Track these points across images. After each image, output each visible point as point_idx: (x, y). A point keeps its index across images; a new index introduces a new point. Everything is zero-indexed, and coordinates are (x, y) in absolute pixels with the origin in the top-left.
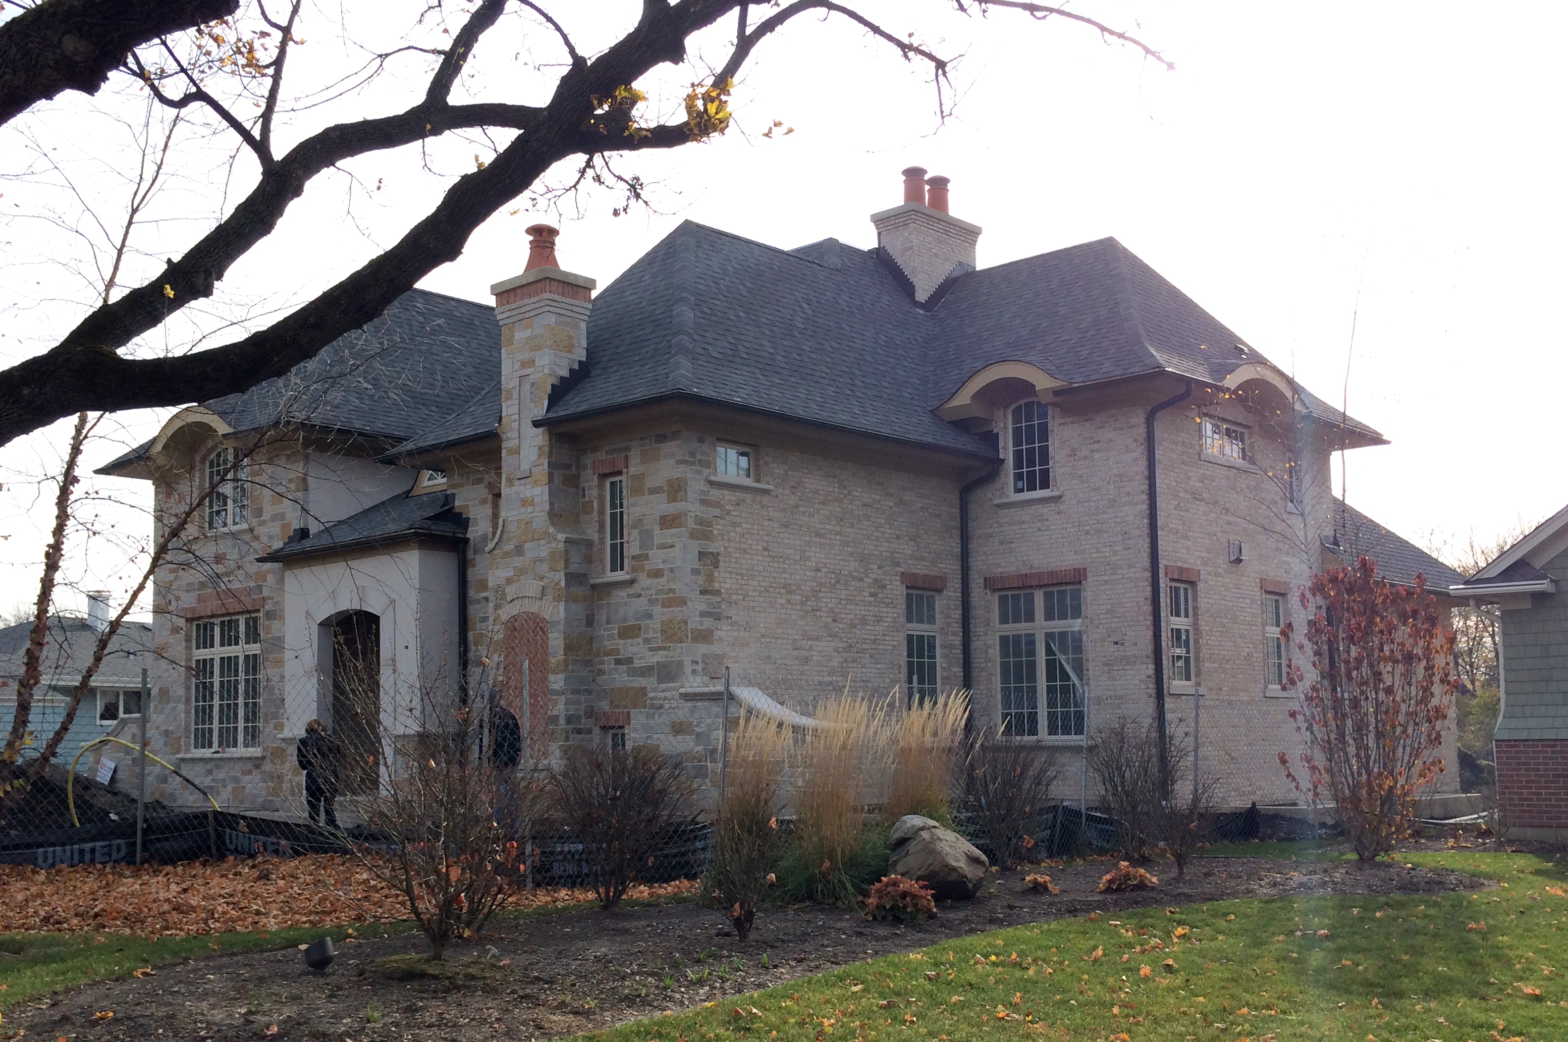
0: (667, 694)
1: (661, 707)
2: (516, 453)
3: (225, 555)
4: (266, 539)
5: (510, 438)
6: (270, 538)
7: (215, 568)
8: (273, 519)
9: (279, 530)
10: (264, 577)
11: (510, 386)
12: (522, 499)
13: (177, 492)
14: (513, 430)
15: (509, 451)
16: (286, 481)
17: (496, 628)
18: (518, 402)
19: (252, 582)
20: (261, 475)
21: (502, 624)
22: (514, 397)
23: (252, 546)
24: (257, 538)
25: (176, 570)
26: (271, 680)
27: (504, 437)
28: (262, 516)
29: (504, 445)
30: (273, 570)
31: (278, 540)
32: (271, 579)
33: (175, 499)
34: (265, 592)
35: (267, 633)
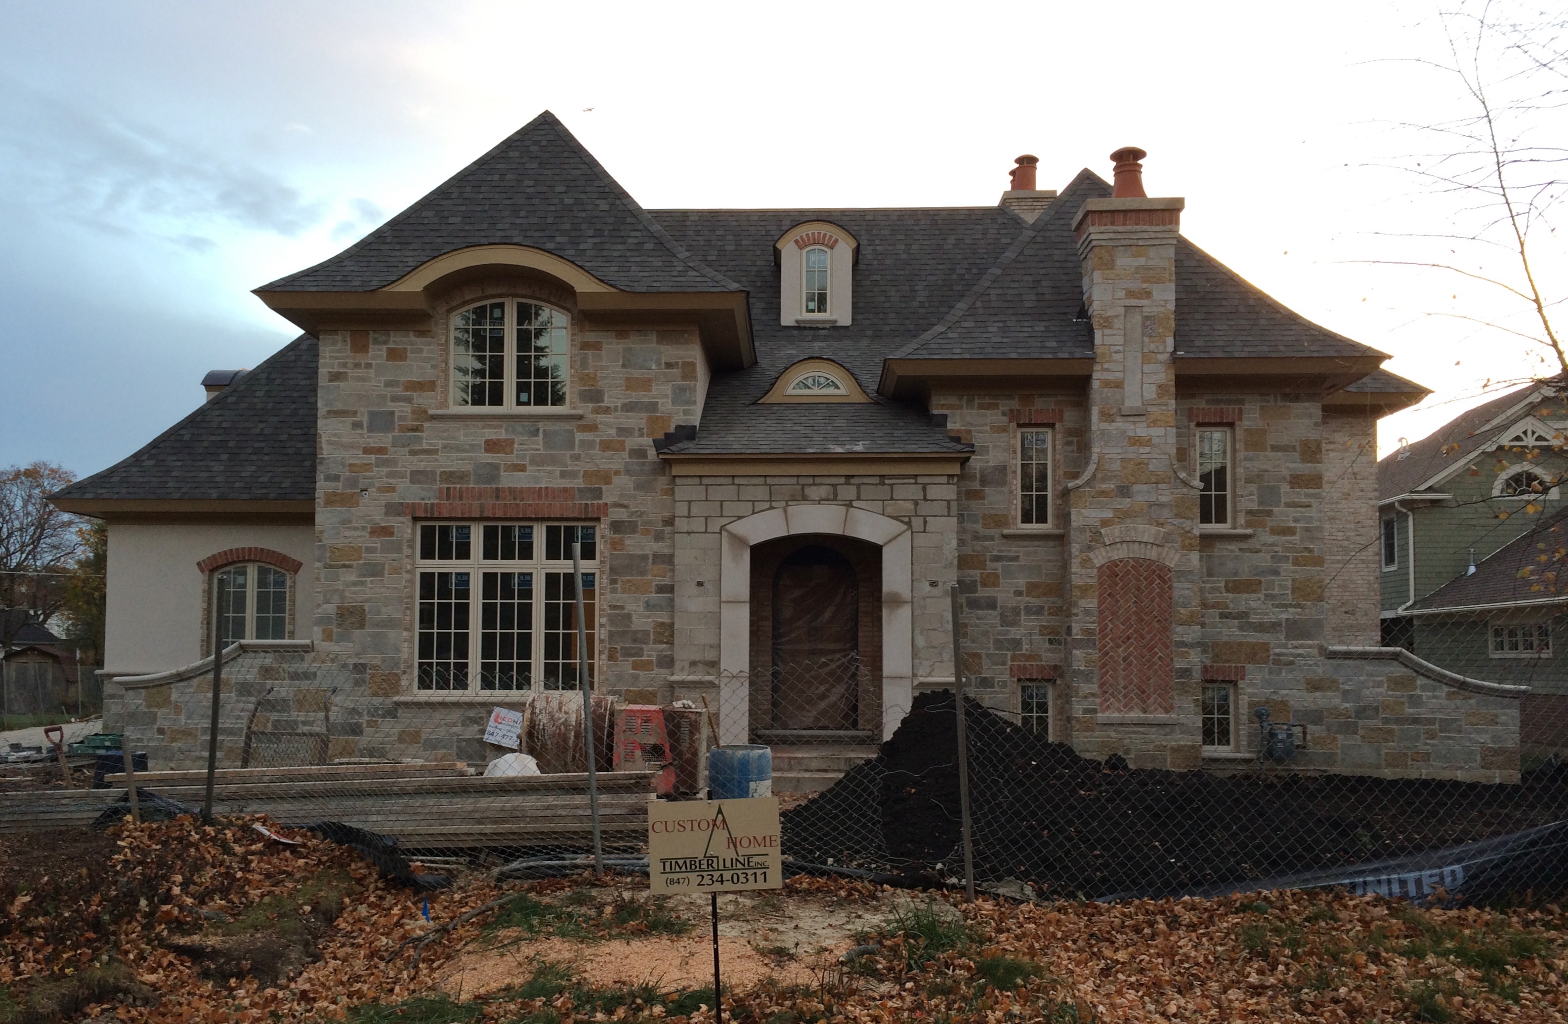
0: (1300, 651)
1: (1291, 663)
2: (1117, 387)
3: (512, 442)
4: (613, 432)
5: (1107, 370)
6: (621, 431)
7: (489, 458)
8: (629, 408)
9: (643, 423)
10: (606, 478)
11: (1109, 314)
12: (1129, 437)
13: (384, 347)
14: (1114, 361)
15: (1107, 384)
16: (659, 364)
17: (1083, 572)
18: (1122, 332)
19: (579, 483)
20: (600, 349)
21: (1093, 567)
22: (1116, 326)
23: (579, 436)
24: (593, 428)
25: (381, 450)
26: (622, 608)
27: (1097, 367)
28: (603, 401)
29: (1095, 375)
30: (628, 472)
31: (642, 435)
32: (623, 482)
33: (377, 353)
34: (608, 498)
35: (615, 549)
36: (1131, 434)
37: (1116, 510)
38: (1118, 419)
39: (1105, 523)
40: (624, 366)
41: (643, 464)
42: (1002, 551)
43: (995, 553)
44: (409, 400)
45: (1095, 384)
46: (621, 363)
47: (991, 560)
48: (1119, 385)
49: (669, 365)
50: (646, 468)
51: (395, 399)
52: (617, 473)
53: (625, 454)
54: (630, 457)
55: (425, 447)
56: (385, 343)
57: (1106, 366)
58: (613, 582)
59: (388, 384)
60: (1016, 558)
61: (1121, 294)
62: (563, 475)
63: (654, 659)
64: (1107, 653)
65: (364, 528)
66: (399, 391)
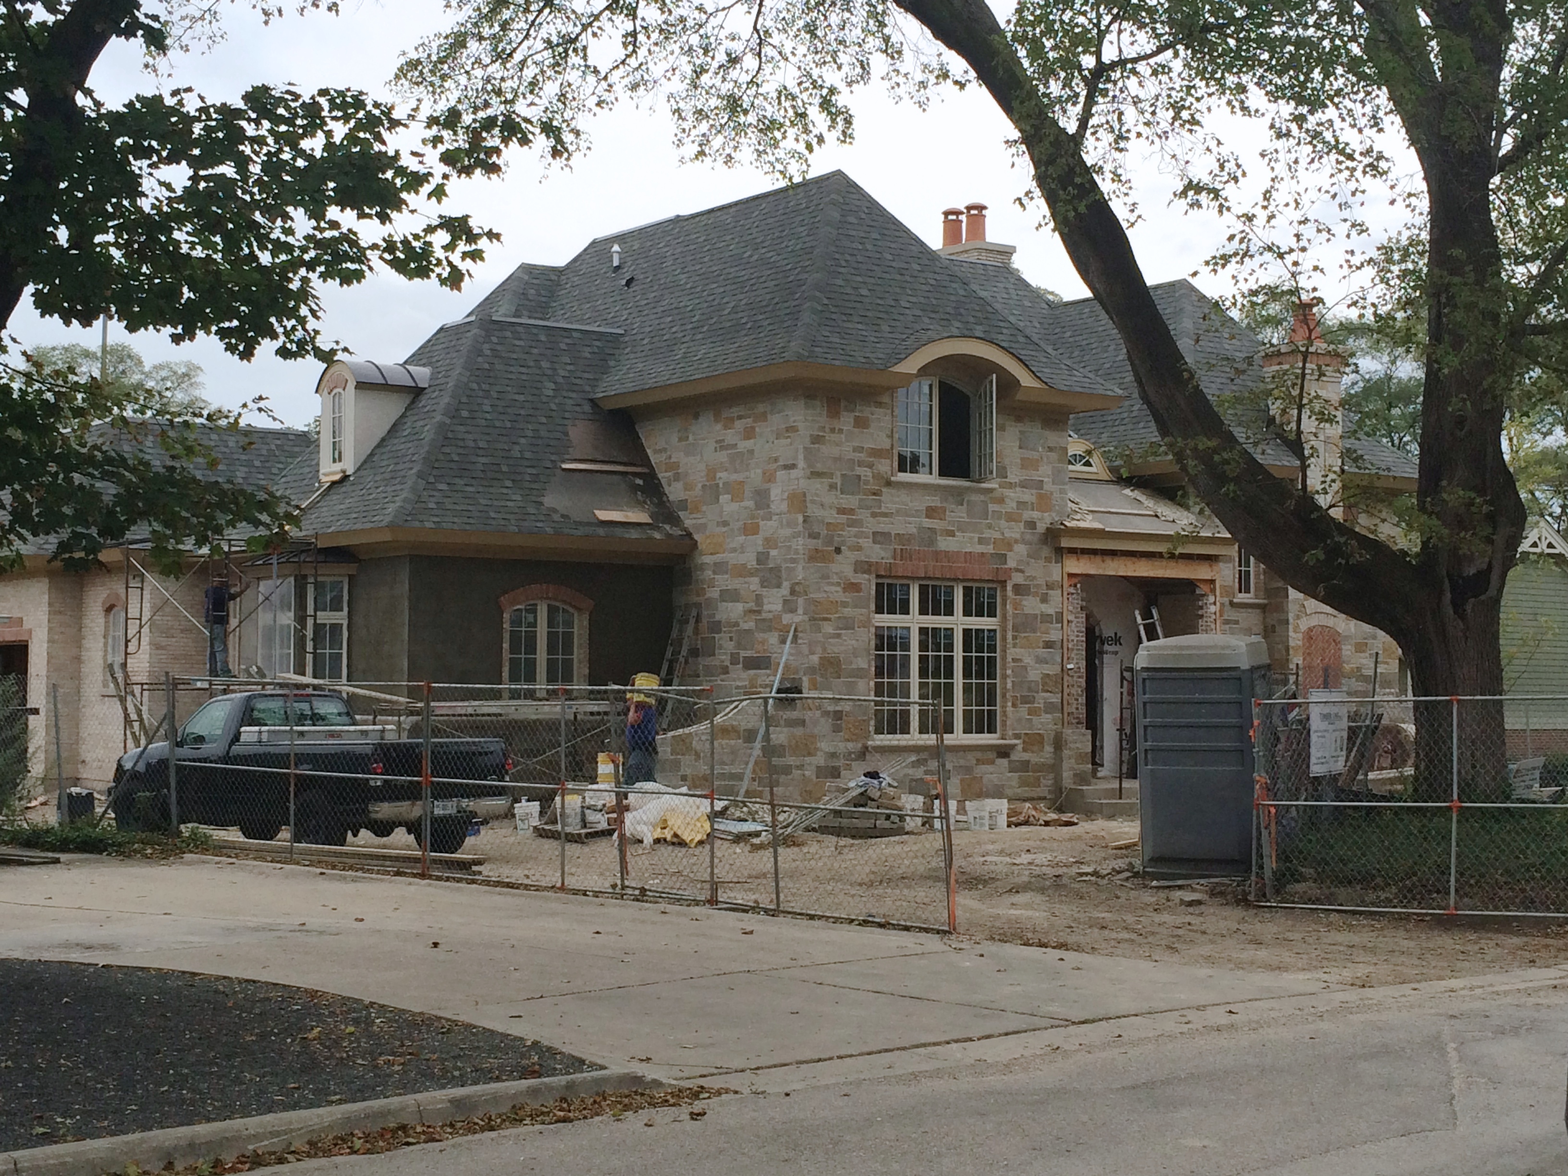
3: (944, 510)
4: (1014, 505)
6: (1021, 504)
7: (927, 523)
8: (1024, 485)
9: (1034, 499)
10: (1009, 545)
13: (853, 414)
16: (1043, 448)
17: (1295, 635)
19: (990, 549)
20: (1004, 430)
21: (1300, 632)
23: (992, 507)
24: (1001, 501)
25: (851, 511)
26: (1020, 660)
28: (1007, 477)
30: (1024, 542)
31: (1033, 510)
32: (1021, 549)
33: (846, 421)
34: (1011, 564)
35: (1017, 609)
40: (1020, 448)
41: (1034, 534)
42: (1229, 616)
44: (871, 466)
46: (1018, 444)
49: (1050, 449)
50: (1035, 538)
51: (860, 464)
52: (1016, 541)
53: (1022, 525)
54: (1025, 528)
55: (883, 510)
56: (853, 411)
58: (1015, 638)
59: (855, 450)
60: (1238, 622)
62: (981, 541)
63: (1042, 706)
65: (839, 584)
66: (862, 456)
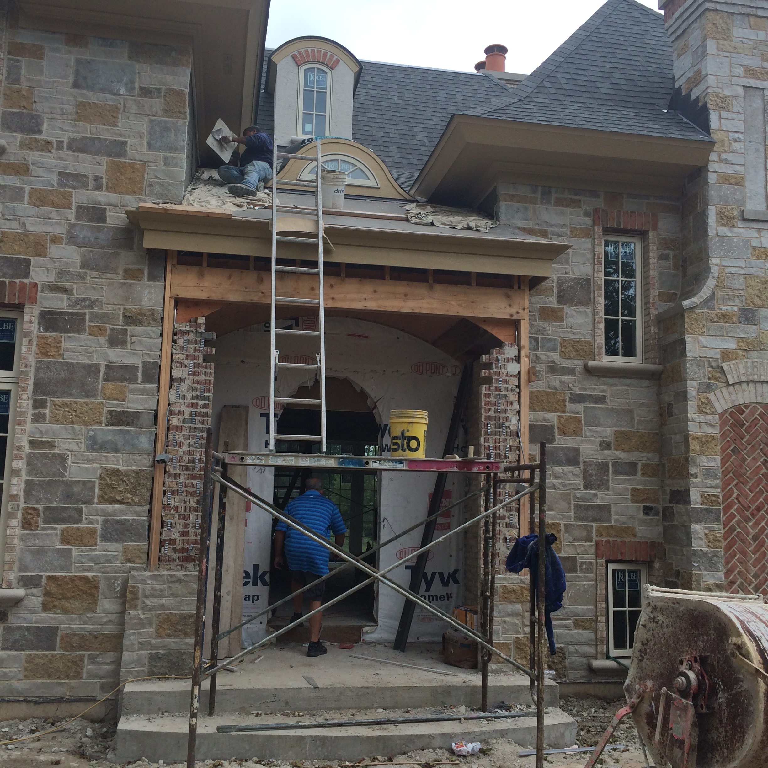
2: (738, 184)
5: (726, 162)
8: (80, 146)
9: (102, 171)
11: (727, 92)
12: (754, 248)
14: (734, 152)
15: (725, 179)
16: (130, 89)
17: (702, 418)
18: (741, 117)
20: (41, 57)
21: (713, 413)
22: (735, 109)
26: (51, 445)
27: (713, 156)
28: (40, 132)
29: (712, 166)
31: (98, 188)
35: (46, 355)
36: (755, 243)
37: (739, 339)
38: (740, 224)
39: (726, 355)
40: (76, 85)
41: (99, 229)
42: (585, 389)
43: (577, 391)
45: (712, 178)
46: (71, 80)
47: (572, 400)
48: (739, 182)
49: (146, 92)
50: (102, 236)
52: (55, 240)
53: (71, 215)
54: (78, 218)
57: (724, 156)
58: (38, 404)
60: (601, 399)
61: (740, 71)
63: (99, 527)
64: (732, 529)
